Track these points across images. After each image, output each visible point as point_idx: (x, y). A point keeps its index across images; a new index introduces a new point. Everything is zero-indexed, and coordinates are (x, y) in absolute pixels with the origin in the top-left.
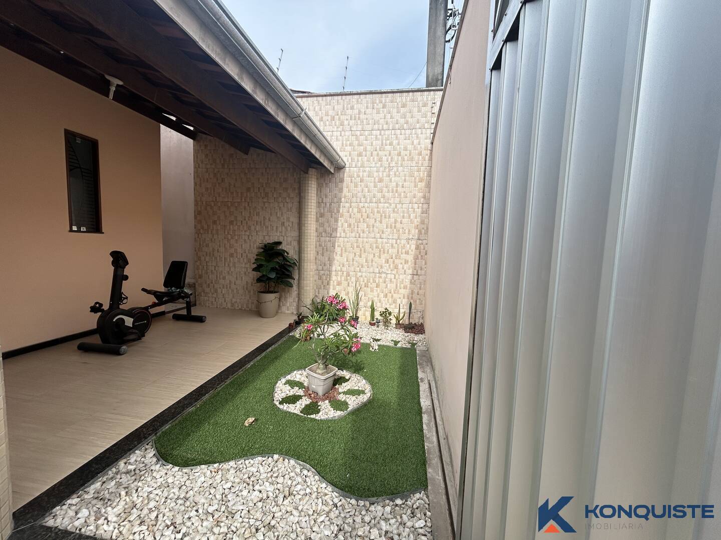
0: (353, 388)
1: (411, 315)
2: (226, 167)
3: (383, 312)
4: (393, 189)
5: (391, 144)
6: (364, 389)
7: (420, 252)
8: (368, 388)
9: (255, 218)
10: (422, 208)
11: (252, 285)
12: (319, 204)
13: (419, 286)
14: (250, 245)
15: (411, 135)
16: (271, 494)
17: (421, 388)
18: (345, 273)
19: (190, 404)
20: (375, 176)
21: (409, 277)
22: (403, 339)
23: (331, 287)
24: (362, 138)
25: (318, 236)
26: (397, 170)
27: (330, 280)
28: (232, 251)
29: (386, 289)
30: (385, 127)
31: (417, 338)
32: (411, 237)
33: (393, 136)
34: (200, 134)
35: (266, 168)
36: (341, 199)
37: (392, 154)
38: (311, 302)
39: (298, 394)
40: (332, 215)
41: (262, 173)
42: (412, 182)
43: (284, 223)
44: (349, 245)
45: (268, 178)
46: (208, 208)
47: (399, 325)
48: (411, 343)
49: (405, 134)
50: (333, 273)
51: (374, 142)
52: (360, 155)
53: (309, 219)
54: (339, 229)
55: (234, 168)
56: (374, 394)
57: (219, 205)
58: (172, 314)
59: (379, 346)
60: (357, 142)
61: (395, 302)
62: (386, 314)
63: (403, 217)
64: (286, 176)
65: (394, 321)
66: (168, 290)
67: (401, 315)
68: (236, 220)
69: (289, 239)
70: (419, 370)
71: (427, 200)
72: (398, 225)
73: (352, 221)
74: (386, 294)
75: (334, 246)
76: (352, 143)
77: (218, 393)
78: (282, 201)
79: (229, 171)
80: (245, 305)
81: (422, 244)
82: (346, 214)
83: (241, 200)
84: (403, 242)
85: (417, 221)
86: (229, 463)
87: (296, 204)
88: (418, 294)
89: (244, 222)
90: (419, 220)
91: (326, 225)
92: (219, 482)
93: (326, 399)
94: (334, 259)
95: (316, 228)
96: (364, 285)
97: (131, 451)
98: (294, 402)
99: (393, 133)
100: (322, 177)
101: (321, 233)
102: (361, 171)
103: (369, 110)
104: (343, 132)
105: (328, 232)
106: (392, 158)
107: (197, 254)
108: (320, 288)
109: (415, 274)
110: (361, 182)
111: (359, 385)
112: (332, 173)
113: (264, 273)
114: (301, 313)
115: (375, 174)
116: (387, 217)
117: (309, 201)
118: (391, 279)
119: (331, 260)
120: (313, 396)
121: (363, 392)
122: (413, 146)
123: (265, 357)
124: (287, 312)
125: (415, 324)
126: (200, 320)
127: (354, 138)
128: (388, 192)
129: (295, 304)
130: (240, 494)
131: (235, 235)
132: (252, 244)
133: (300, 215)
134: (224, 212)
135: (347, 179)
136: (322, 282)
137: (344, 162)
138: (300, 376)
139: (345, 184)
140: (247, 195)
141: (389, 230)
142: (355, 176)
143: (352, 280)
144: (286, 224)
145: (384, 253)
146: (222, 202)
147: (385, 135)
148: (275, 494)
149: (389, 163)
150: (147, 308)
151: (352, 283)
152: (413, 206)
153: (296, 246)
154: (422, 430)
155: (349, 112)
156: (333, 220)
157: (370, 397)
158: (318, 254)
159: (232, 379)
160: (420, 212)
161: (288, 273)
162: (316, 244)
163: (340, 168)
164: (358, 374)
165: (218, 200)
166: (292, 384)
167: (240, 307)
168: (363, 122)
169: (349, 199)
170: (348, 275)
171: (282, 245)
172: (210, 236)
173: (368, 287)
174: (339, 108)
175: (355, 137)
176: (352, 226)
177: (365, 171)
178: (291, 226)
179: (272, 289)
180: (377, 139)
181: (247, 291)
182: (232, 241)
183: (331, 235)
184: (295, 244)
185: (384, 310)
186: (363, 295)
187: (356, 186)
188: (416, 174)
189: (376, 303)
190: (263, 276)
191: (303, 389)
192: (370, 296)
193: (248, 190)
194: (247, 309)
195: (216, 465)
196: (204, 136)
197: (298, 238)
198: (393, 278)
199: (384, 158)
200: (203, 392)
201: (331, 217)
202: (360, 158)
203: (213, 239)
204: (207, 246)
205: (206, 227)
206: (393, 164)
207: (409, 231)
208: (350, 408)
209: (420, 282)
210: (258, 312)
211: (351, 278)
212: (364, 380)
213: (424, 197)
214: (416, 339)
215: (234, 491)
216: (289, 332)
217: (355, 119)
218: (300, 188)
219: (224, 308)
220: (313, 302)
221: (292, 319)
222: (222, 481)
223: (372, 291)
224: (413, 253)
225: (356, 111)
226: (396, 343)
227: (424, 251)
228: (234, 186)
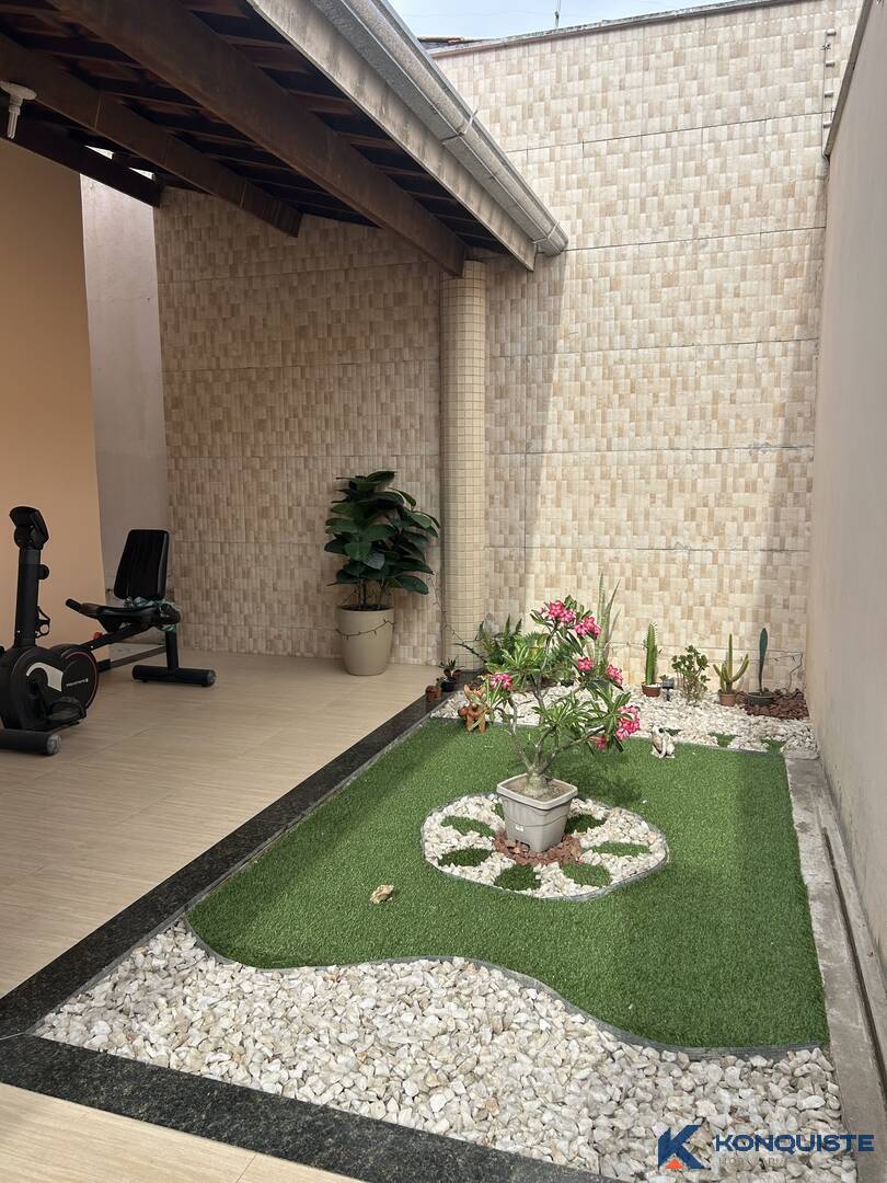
0: (616, 840)
1: (765, 667)
2: (241, 274)
3: (682, 657)
4: (706, 304)
5: (700, 170)
6: (646, 844)
7: (791, 485)
8: (656, 841)
9: (323, 410)
10: (797, 354)
11: (318, 591)
12: (492, 361)
13: (788, 582)
14: (311, 484)
15: (761, 139)
16: (463, 1025)
17: (801, 846)
18: (569, 552)
19: (237, 857)
20: (652, 270)
21: (759, 558)
22: (742, 730)
23: (531, 592)
24: (613, 160)
25: (491, 453)
26: (720, 245)
27: (526, 572)
28: (266, 500)
29: (690, 594)
30: (683, 120)
31: (783, 728)
32: (762, 441)
33: (705, 146)
34: (172, 188)
35: (346, 270)
36: (555, 343)
37: (703, 201)
38: (476, 633)
39: (479, 847)
40: (529, 389)
41: (337, 285)
42: (764, 279)
43: (398, 419)
44: (578, 473)
45: (352, 298)
46: (200, 388)
47: (728, 695)
48: (766, 741)
49: (743, 137)
50: (536, 553)
51: (650, 169)
52: (608, 210)
53: (468, 406)
54: (552, 430)
55: (263, 277)
56: (673, 854)
57: (228, 380)
58: (129, 668)
59: (677, 745)
60: (598, 174)
61: (715, 629)
62: (691, 663)
63: (739, 383)
64: (400, 288)
65: (714, 684)
66: (127, 603)
67: (736, 668)
68: (273, 418)
69: (414, 464)
70: (793, 805)
71: (810, 329)
72: (724, 408)
73: (589, 404)
74: (690, 609)
75: (536, 479)
76: (586, 179)
77: (292, 838)
78: (392, 361)
79: (250, 284)
80: (302, 643)
81: (797, 459)
82: (571, 386)
83: (284, 361)
84: (741, 456)
85: (782, 394)
86: (359, 967)
87: (430, 365)
88: (786, 607)
89: (294, 423)
90: (786, 389)
91: (514, 420)
92: (347, 996)
93: (552, 860)
94: (537, 513)
95: (487, 430)
96: (623, 584)
97: (149, 935)
98: (475, 864)
99: (706, 137)
100: (501, 283)
101: (501, 442)
102: (613, 257)
103: (634, 75)
104: (558, 149)
105: (518, 439)
106: (703, 214)
107: (175, 513)
108: (501, 596)
109: (776, 546)
110: (611, 289)
111: (632, 832)
112: (529, 271)
113: (357, 558)
114: (453, 663)
115: (654, 263)
116: (691, 384)
117: (467, 354)
118: (703, 566)
119: (528, 518)
120: (517, 850)
121: (645, 850)
122: (768, 170)
123: (381, 764)
124: (411, 660)
125: (778, 692)
126: (201, 679)
127: (590, 163)
128: (693, 312)
129: (433, 640)
130: (397, 1020)
131: (271, 458)
132: (316, 483)
133: (441, 396)
134: (241, 397)
135: (571, 284)
136: (506, 579)
137: (563, 236)
138: (476, 809)
139: (565, 300)
140: (298, 348)
141: (697, 422)
142: (596, 272)
143: (589, 572)
144: (405, 423)
145: (682, 490)
146: (235, 370)
147: (681, 144)
148: (472, 1027)
149: (695, 230)
150: (87, 647)
151: (590, 579)
152: (767, 349)
153: (433, 483)
154: (809, 933)
155: (576, 86)
156: (532, 404)
157: (665, 859)
158: (491, 503)
159: (315, 811)
160: (789, 367)
161: (415, 558)
162: (487, 476)
163: (551, 254)
164: (627, 808)
165: (223, 367)
166: (462, 825)
167: (289, 650)
168: (615, 113)
169: (577, 341)
170: (578, 556)
171: (395, 480)
172: (207, 463)
173: (635, 589)
174: (545, 78)
175: (592, 159)
176: (589, 419)
177: (623, 257)
178: (418, 427)
179: (371, 601)
180: (657, 159)
181: (306, 609)
182: (265, 476)
183: (528, 446)
184: (430, 476)
185: (686, 654)
186: (622, 613)
187: (598, 303)
188: (777, 253)
189: (661, 635)
190: (353, 563)
191: (491, 838)
192: (639, 614)
193: (301, 332)
194: (306, 654)
195: (332, 968)
196: (182, 193)
197: (436, 460)
198: (710, 560)
199: (681, 215)
200: (259, 834)
201: (529, 396)
202: (608, 220)
203: (215, 472)
204: (200, 489)
205: (194, 439)
206: (707, 230)
207: (757, 423)
208: (616, 880)
209: (793, 573)
210: (342, 661)
211: (585, 565)
212: (643, 822)
213: (803, 321)
214: (782, 731)
215: (384, 1014)
216: (429, 710)
217: (592, 108)
218: (439, 321)
219: (249, 653)
220: (482, 634)
221: (433, 677)
222: (353, 995)
223: (647, 599)
224: (770, 487)
225: (596, 83)
226: (724, 740)
227: (804, 480)
228: (265, 325)
